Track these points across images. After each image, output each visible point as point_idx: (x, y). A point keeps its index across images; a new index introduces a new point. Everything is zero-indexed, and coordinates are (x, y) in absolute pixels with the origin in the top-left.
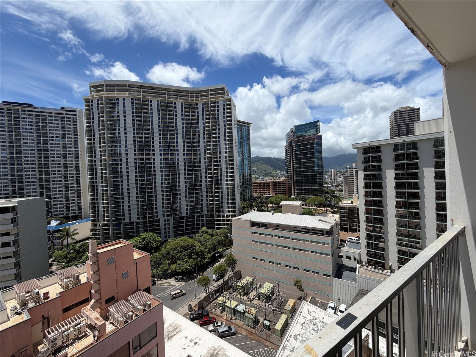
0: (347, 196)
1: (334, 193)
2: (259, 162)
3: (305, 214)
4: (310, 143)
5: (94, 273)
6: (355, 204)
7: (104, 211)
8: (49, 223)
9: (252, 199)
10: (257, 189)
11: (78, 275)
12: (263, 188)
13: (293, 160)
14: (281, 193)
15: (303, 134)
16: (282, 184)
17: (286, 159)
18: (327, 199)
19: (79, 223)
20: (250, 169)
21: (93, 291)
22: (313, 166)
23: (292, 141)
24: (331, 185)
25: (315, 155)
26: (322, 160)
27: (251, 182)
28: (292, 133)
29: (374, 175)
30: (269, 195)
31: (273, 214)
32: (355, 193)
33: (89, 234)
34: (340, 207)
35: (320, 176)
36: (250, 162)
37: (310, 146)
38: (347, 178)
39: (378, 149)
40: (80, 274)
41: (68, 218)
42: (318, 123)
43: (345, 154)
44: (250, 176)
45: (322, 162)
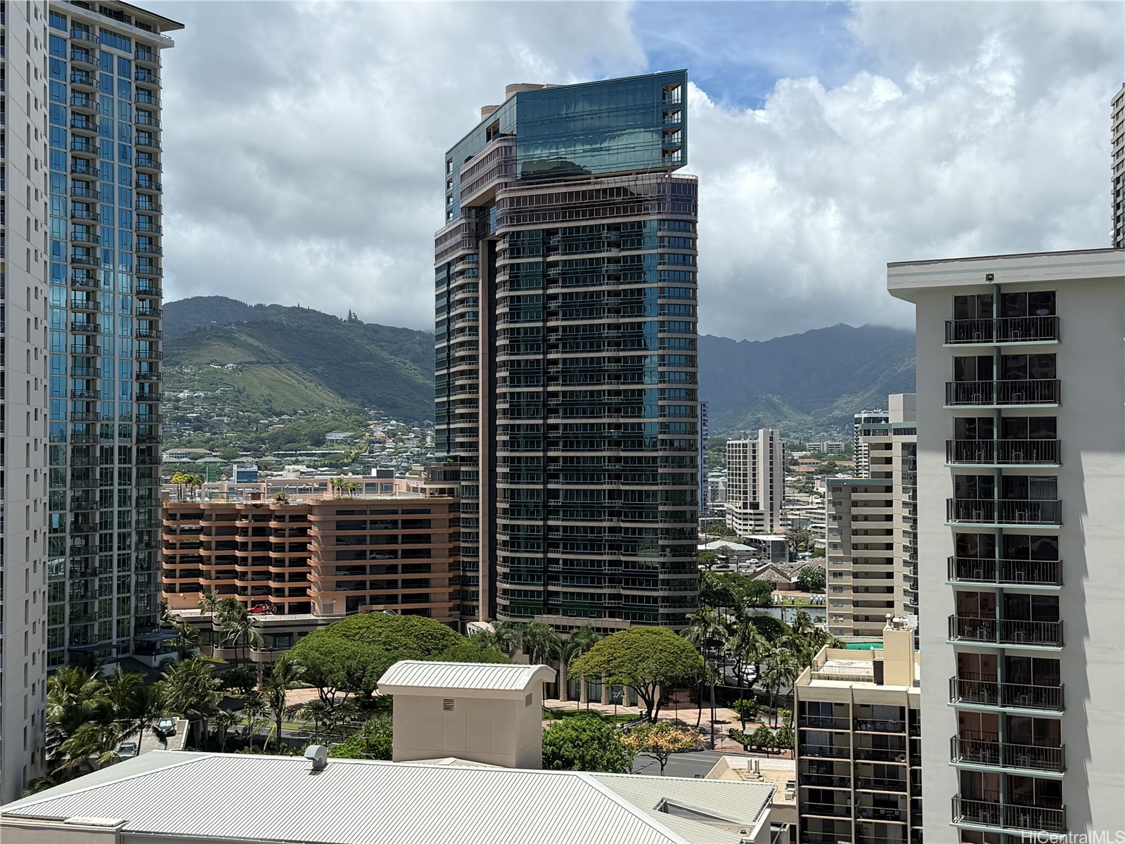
0: (851, 624)
1: (768, 604)
2: (235, 343)
3: (567, 765)
4: (616, 227)
6: (896, 686)
9: (149, 649)
10: (200, 559)
12: (249, 554)
13: (492, 350)
14: (392, 599)
15: (570, 159)
16: (406, 524)
17: (439, 338)
18: (719, 644)
20: (148, 396)
22: (634, 403)
23: (492, 202)
24: (750, 542)
25: (651, 318)
26: (692, 361)
27: (149, 500)
28: (494, 145)
29: (1013, 485)
30: (295, 609)
31: (318, 768)
32: (898, 606)
34: (802, 704)
35: (678, 479)
36: (151, 335)
37: (614, 253)
38: (855, 496)
39: (1042, 313)
42: (677, 92)
43: (842, 330)
44: (149, 456)
45: (692, 378)
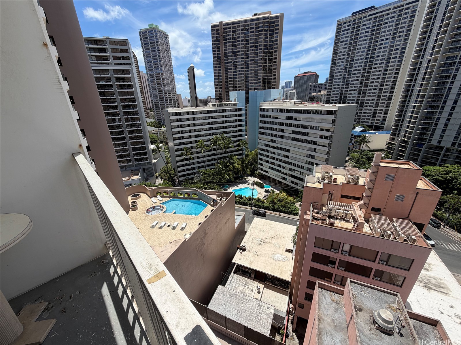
5: (370, 181)
7: (408, 126)
8: (354, 128)
11: (359, 177)
19: (379, 133)
21: (364, 195)
33: (384, 146)
40: (360, 177)
41: (370, 127)
